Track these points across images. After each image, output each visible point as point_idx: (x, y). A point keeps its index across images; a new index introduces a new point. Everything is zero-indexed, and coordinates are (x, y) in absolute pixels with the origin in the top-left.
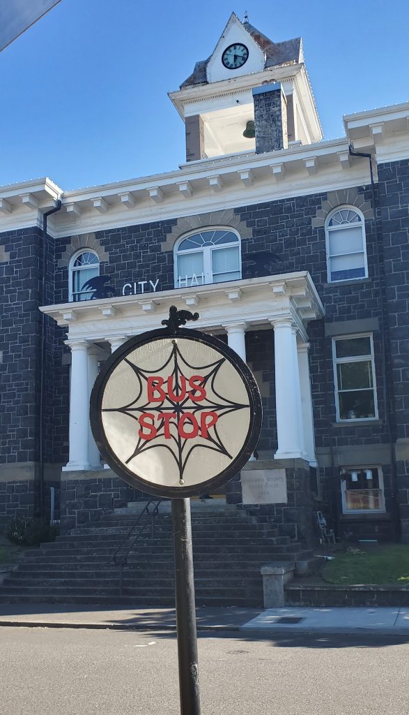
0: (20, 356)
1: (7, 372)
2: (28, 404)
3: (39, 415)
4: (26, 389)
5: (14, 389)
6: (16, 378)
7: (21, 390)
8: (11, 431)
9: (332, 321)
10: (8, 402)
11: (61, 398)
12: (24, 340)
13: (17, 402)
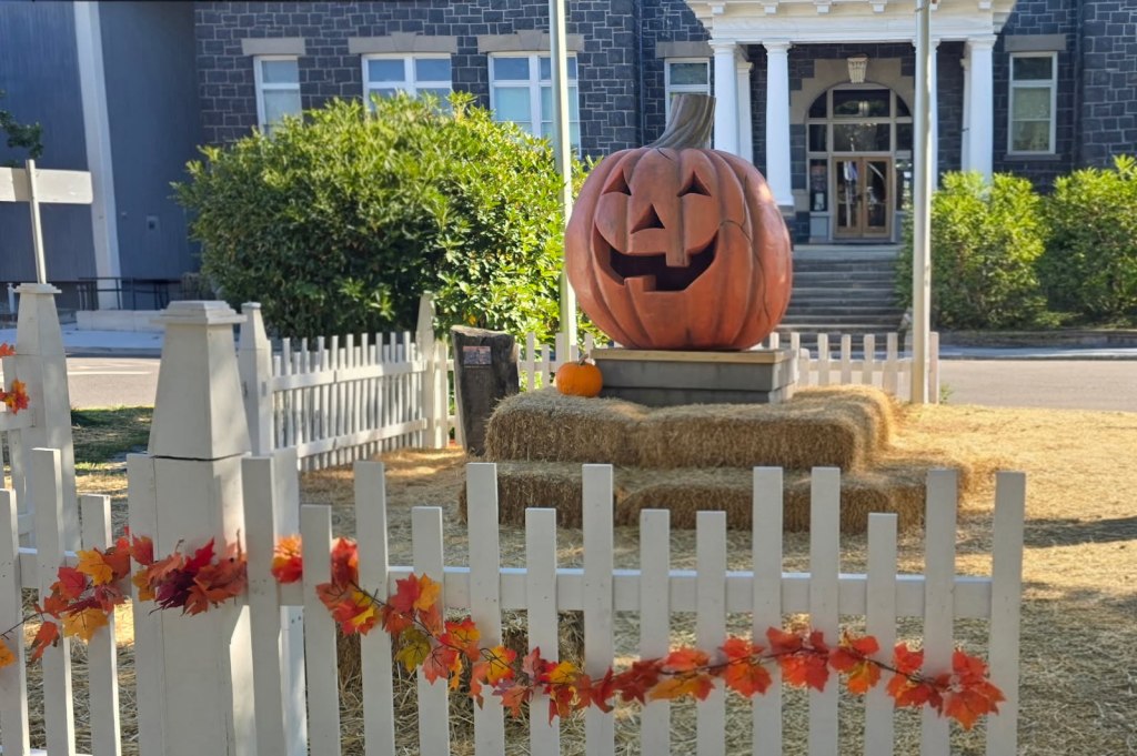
0: (609, 44)
1: (592, 64)
2: (625, 112)
3: (639, 127)
4: (621, 91)
5: (603, 90)
6: (608, 74)
7: (615, 92)
8: (602, 145)
9: (1012, 34)
10: (595, 106)
11: (656, 104)
12: (616, 23)
13: (609, 107)
